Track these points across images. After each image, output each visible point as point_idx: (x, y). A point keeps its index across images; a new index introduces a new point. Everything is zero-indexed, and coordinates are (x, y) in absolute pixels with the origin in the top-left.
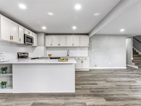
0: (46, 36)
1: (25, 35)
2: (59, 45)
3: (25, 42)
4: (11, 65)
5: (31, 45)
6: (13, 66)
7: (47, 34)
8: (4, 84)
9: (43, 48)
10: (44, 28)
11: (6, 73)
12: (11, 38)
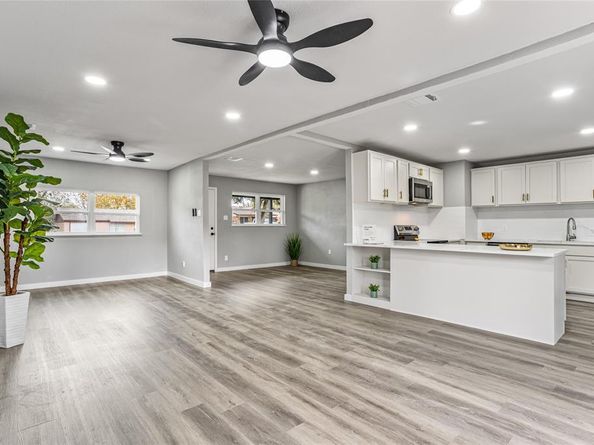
0: (474, 171)
1: (410, 180)
2: (526, 197)
3: (411, 199)
4: (387, 252)
5: (427, 203)
6: (392, 255)
7: (476, 165)
8: (373, 289)
9: (461, 211)
10: (464, 152)
11: (377, 268)
12: (386, 193)
